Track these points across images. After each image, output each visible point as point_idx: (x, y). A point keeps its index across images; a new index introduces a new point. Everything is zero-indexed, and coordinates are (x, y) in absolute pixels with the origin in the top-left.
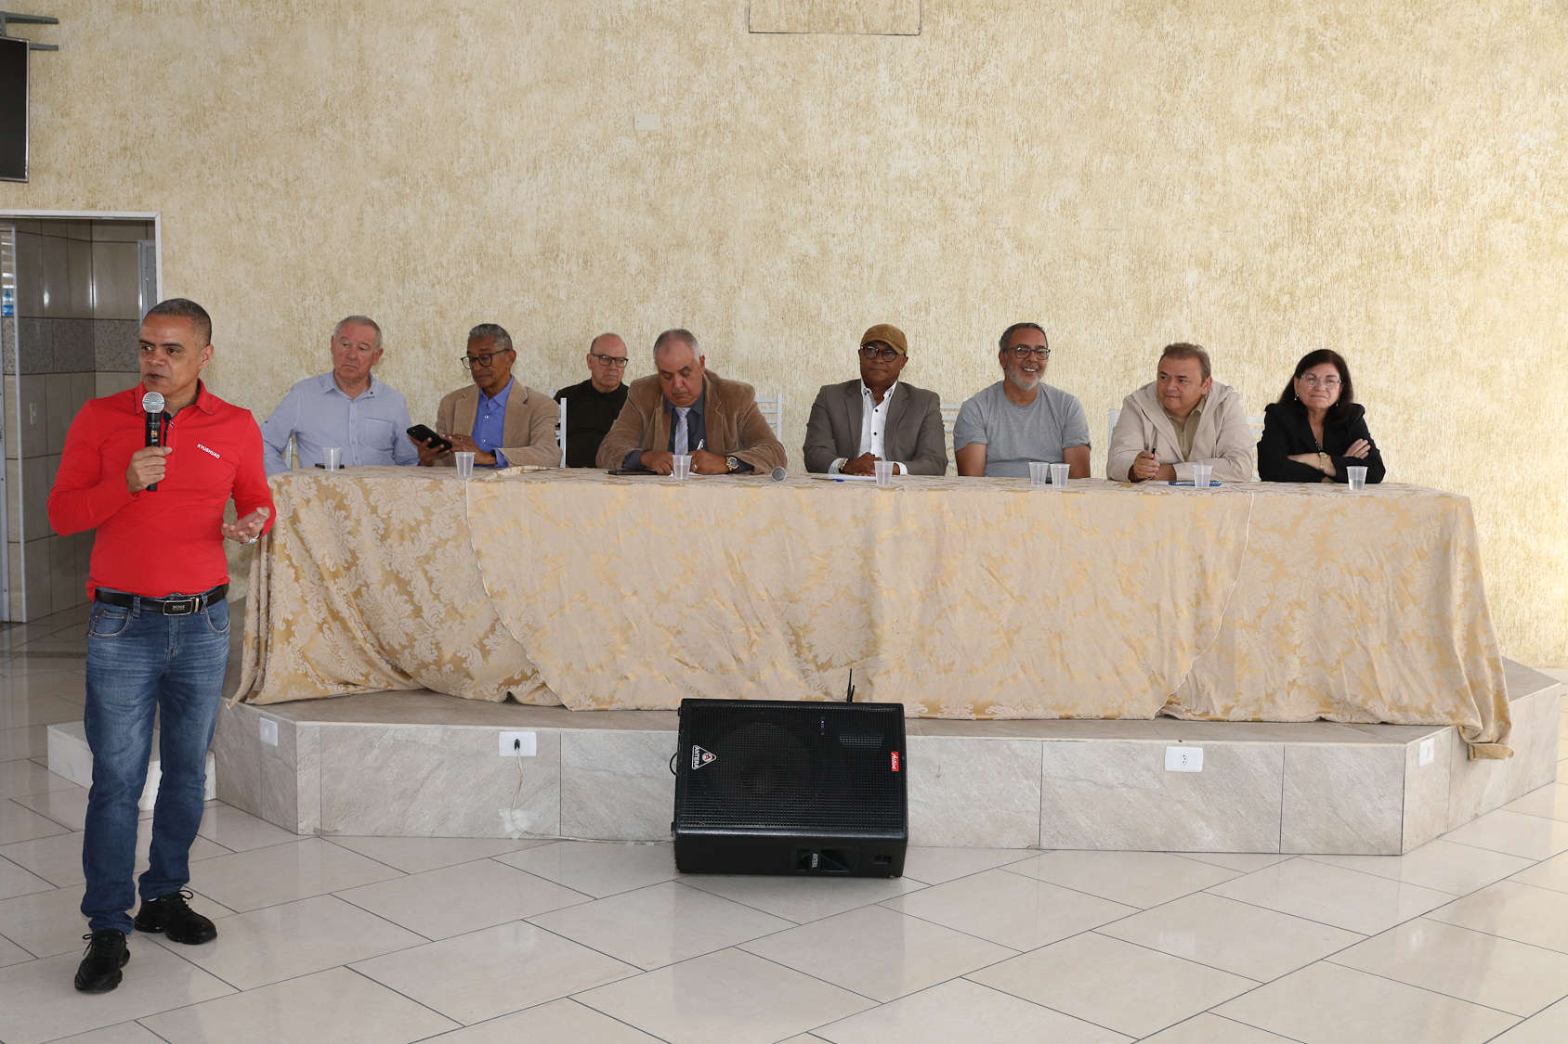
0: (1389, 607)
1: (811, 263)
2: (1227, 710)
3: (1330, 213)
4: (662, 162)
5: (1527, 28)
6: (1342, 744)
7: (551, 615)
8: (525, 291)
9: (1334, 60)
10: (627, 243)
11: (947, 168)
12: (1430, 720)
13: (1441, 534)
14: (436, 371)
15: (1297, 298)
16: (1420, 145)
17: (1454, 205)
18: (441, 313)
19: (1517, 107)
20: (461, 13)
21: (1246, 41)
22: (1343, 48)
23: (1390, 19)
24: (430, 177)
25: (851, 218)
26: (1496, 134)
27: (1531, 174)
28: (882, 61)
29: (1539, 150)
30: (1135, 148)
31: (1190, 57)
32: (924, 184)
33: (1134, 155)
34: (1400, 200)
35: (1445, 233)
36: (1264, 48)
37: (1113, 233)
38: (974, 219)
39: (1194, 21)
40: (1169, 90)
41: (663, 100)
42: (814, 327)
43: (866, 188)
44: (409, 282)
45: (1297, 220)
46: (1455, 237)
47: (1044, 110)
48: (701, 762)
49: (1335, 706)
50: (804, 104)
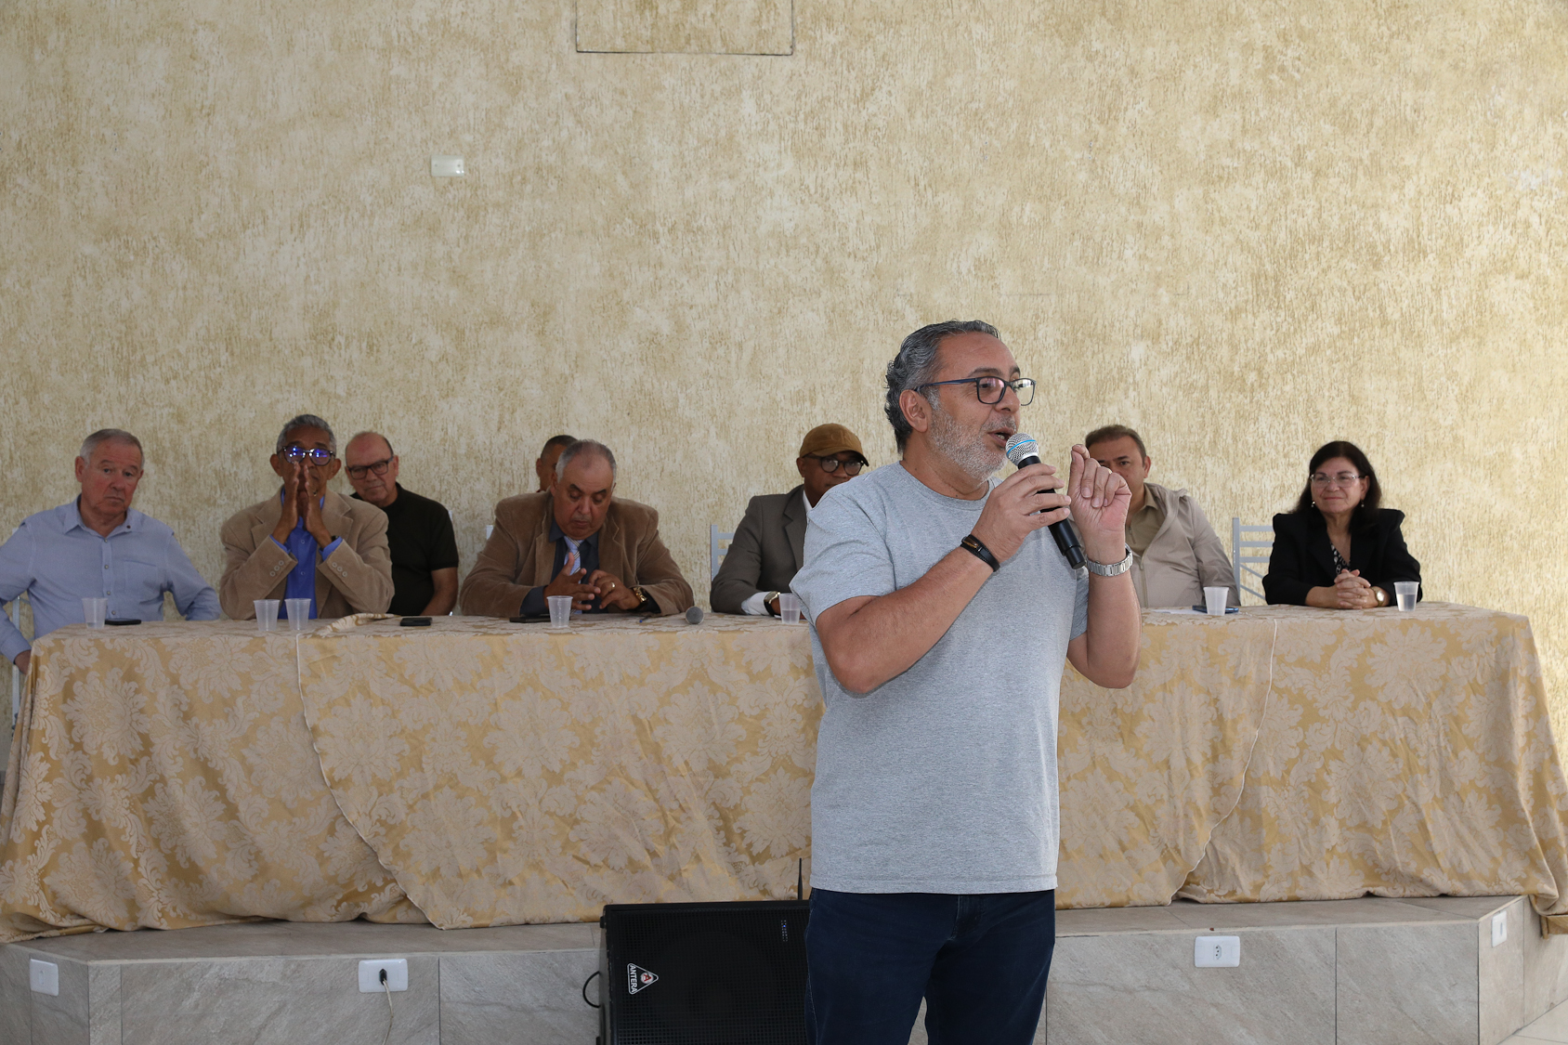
0: (1440, 754)
1: (664, 343)
2: (1257, 887)
3: (1301, 271)
4: (468, 217)
5: (1521, 45)
6: (1404, 924)
7: (411, 807)
8: (290, 386)
9: (1297, 84)
10: (425, 321)
11: (832, 220)
12: (1497, 889)
13: (1497, 662)
14: (173, 493)
15: (1266, 376)
16: (1403, 187)
17: (1447, 259)
18: (180, 417)
19: (1514, 140)
20: (200, 27)
21: (1192, 62)
22: (1307, 70)
23: (1361, 34)
24: (162, 240)
25: (712, 285)
26: (1491, 172)
27: (1535, 220)
28: (746, 87)
29: (1542, 190)
30: (1063, 193)
31: (1125, 81)
32: (803, 240)
33: (1062, 201)
34: (1383, 254)
35: (1437, 292)
36: (1213, 70)
37: (1040, 299)
38: (867, 284)
39: (1129, 37)
40: (1102, 121)
41: (468, 138)
42: (669, 424)
43: (731, 247)
44: (135, 377)
45: (1263, 280)
46: (1449, 297)
47: (949, 147)
48: (640, 984)
49: (1384, 877)
50: (649, 142)
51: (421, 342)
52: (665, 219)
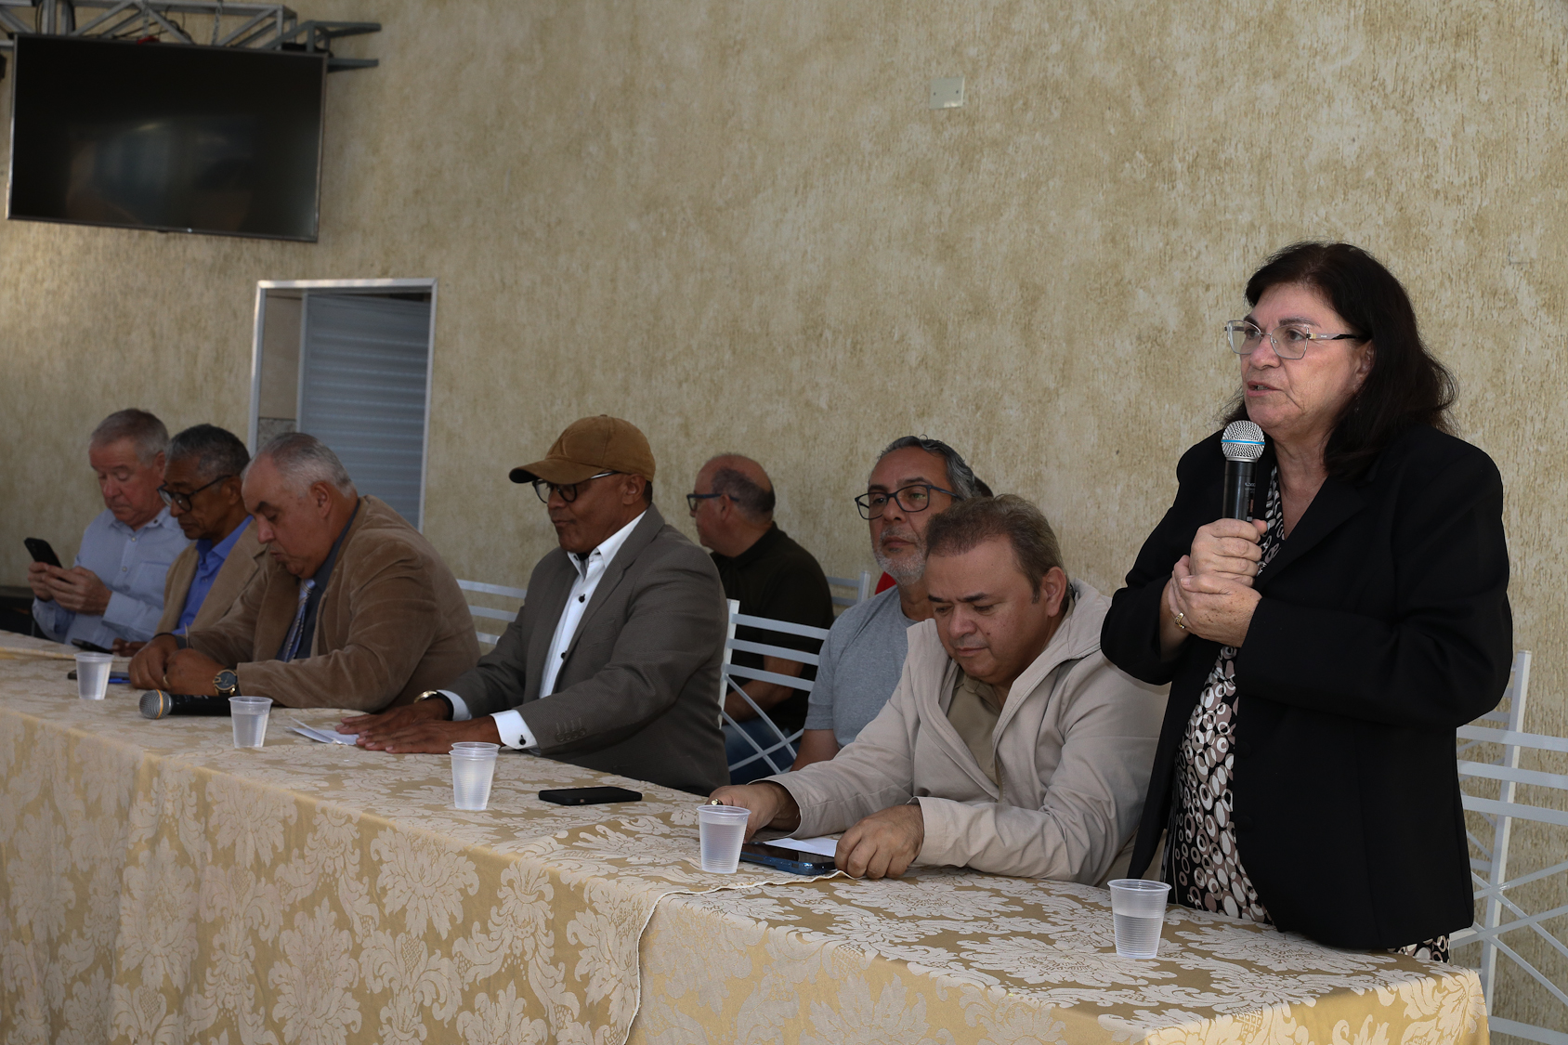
4: (963, 164)
8: (779, 394)
10: (909, 310)
11: (1415, 137)
24: (689, 212)
32: (1370, 173)
41: (972, 52)
44: (656, 379)
50: (1175, 33)
51: (902, 339)
52: (1185, 150)
